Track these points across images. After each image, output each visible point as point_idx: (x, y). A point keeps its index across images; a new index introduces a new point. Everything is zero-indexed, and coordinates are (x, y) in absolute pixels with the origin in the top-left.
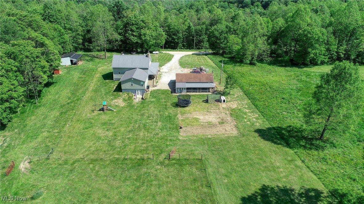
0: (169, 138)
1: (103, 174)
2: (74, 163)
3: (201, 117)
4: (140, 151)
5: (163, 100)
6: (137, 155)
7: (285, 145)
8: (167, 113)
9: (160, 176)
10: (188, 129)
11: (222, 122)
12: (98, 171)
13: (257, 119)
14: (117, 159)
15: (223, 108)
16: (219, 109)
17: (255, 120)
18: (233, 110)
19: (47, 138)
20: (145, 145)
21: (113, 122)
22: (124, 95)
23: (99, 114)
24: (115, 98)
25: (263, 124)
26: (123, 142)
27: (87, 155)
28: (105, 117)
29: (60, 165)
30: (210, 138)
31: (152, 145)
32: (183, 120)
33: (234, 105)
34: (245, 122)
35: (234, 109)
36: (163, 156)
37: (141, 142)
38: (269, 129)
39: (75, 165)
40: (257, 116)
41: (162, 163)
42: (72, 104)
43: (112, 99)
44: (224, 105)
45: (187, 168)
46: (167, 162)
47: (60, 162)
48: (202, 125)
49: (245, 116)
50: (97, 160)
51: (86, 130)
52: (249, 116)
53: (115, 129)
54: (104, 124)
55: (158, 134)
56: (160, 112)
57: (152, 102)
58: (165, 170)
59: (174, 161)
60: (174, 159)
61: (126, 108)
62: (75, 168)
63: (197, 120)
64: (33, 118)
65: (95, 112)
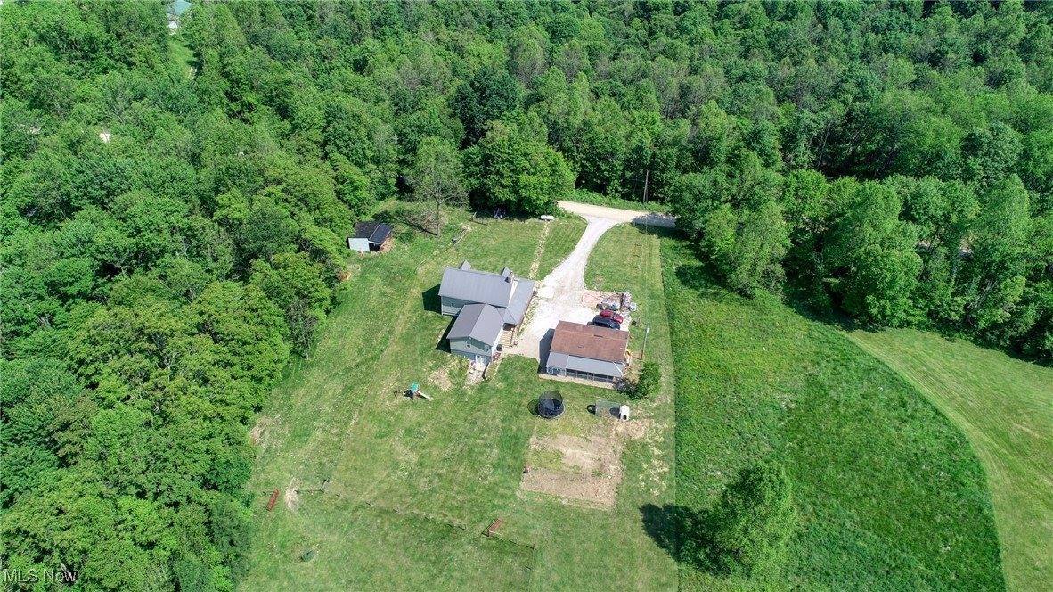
0: (501, 491)
1: (392, 541)
2: (357, 509)
3: (568, 452)
4: (451, 509)
5: (519, 390)
6: (445, 516)
7: (673, 551)
8: (514, 428)
9: (467, 564)
10: (537, 476)
11: (598, 473)
12: (386, 534)
13: (662, 477)
14: (416, 517)
15: (617, 435)
16: (608, 436)
17: (657, 479)
18: (631, 444)
19: (322, 444)
20: (460, 498)
21: (424, 429)
22: (453, 362)
23: (405, 405)
24: (437, 367)
25: (666, 492)
26: (431, 482)
27: (376, 498)
28: (412, 415)
29: (338, 508)
30: (563, 507)
31: (471, 500)
32: (536, 453)
33: (639, 431)
34: (637, 481)
35: (633, 443)
36: (481, 527)
37: (456, 488)
38: (668, 508)
39: (359, 513)
40: (667, 470)
41: (475, 541)
42: (364, 369)
43: (431, 369)
44: (620, 427)
45: (508, 559)
46: (483, 540)
47: (339, 502)
48: (563, 472)
49: (645, 466)
50: (387, 512)
51: (379, 441)
52: (653, 467)
53: (424, 447)
54: (409, 431)
55: (485, 478)
56: (503, 421)
57: (498, 391)
58: (476, 555)
59: (494, 542)
60: (494, 538)
61: (452, 396)
62: (356, 519)
63: (559, 455)
64: (302, 391)
65: (399, 396)
